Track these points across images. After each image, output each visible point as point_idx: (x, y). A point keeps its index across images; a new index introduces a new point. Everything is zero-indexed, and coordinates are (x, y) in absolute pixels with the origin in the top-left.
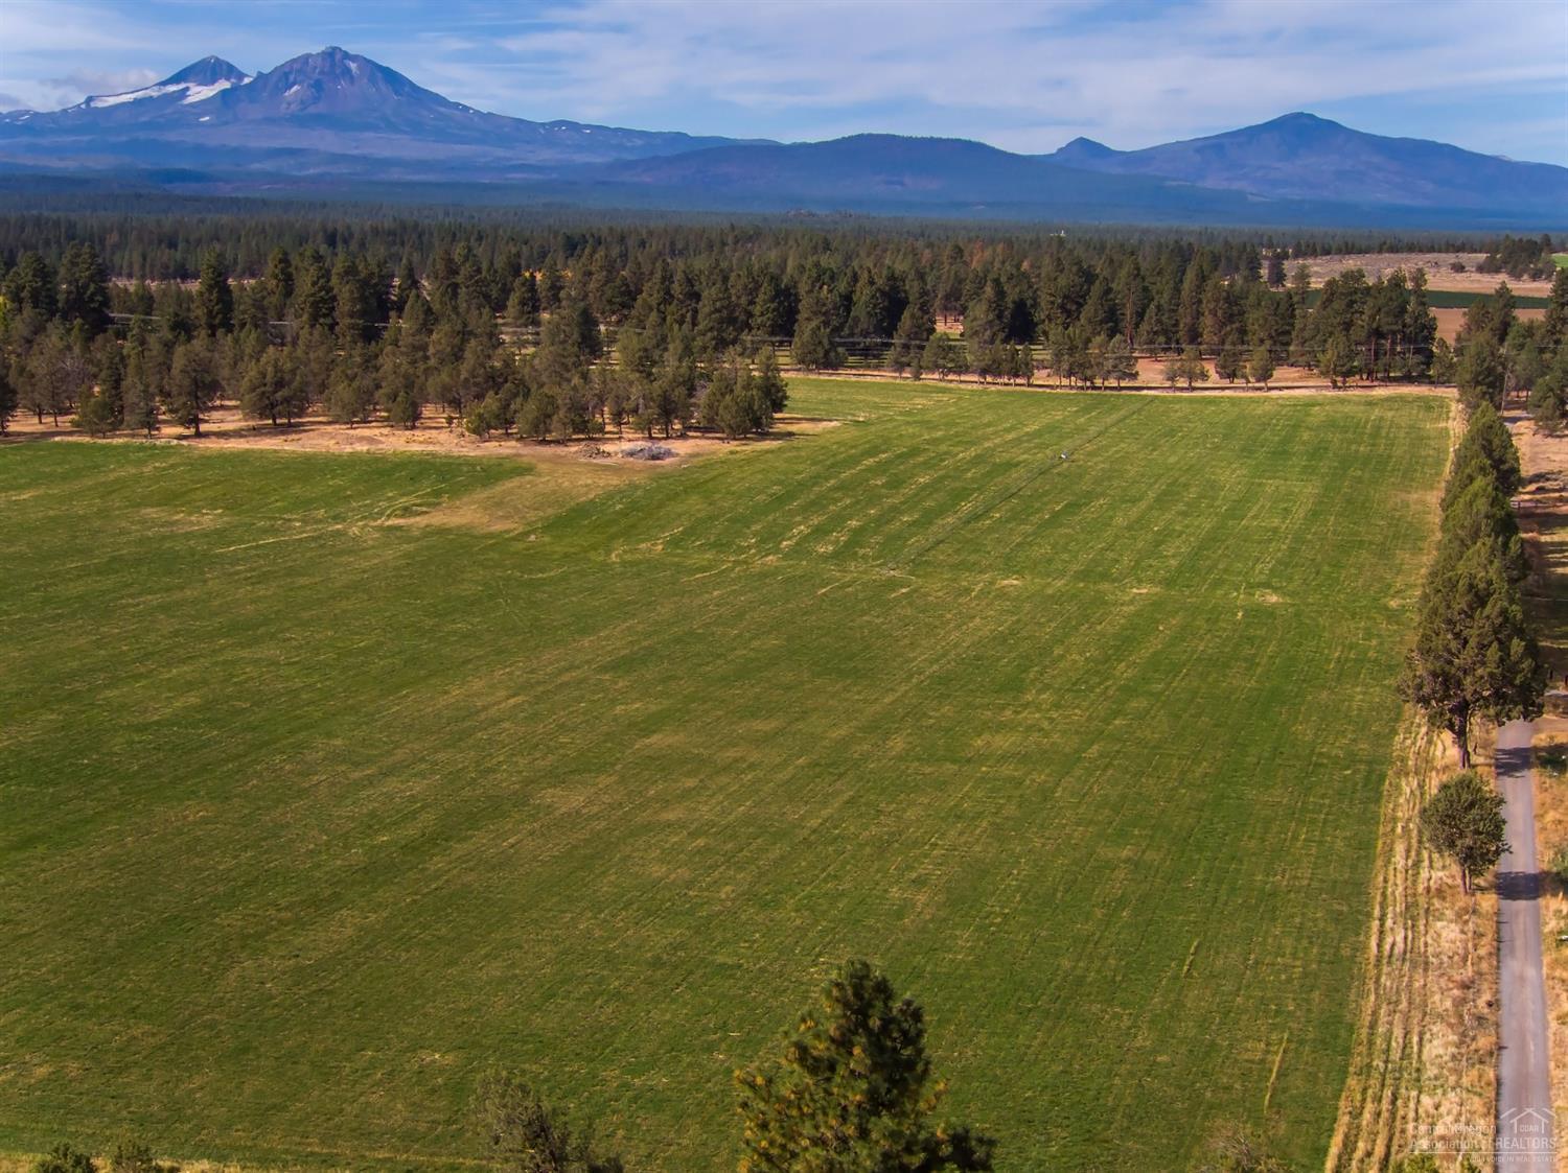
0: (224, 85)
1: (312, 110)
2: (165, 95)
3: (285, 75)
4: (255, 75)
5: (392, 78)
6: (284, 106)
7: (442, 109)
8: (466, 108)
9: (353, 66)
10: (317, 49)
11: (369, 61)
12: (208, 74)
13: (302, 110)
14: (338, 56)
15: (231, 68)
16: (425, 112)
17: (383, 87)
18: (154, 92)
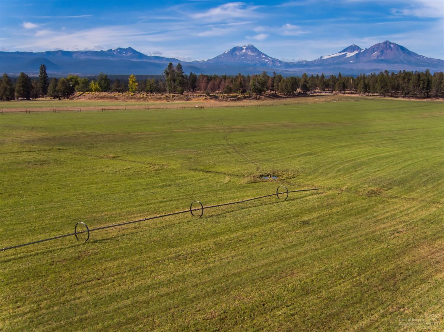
0: (356, 52)
1: (380, 58)
2: (341, 55)
3: (373, 49)
4: (365, 49)
5: (402, 48)
6: (373, 57)
7: (417, 57)
8: (423, 57)
9: (392, 46)
10: (382, 42)
11: (397, 44)
12: (352, 49)
13: (377, 58)
14: (388, 43)
15: (358, 47)
16: (412, 58)
17: (400, 51)
18: (338, 55)
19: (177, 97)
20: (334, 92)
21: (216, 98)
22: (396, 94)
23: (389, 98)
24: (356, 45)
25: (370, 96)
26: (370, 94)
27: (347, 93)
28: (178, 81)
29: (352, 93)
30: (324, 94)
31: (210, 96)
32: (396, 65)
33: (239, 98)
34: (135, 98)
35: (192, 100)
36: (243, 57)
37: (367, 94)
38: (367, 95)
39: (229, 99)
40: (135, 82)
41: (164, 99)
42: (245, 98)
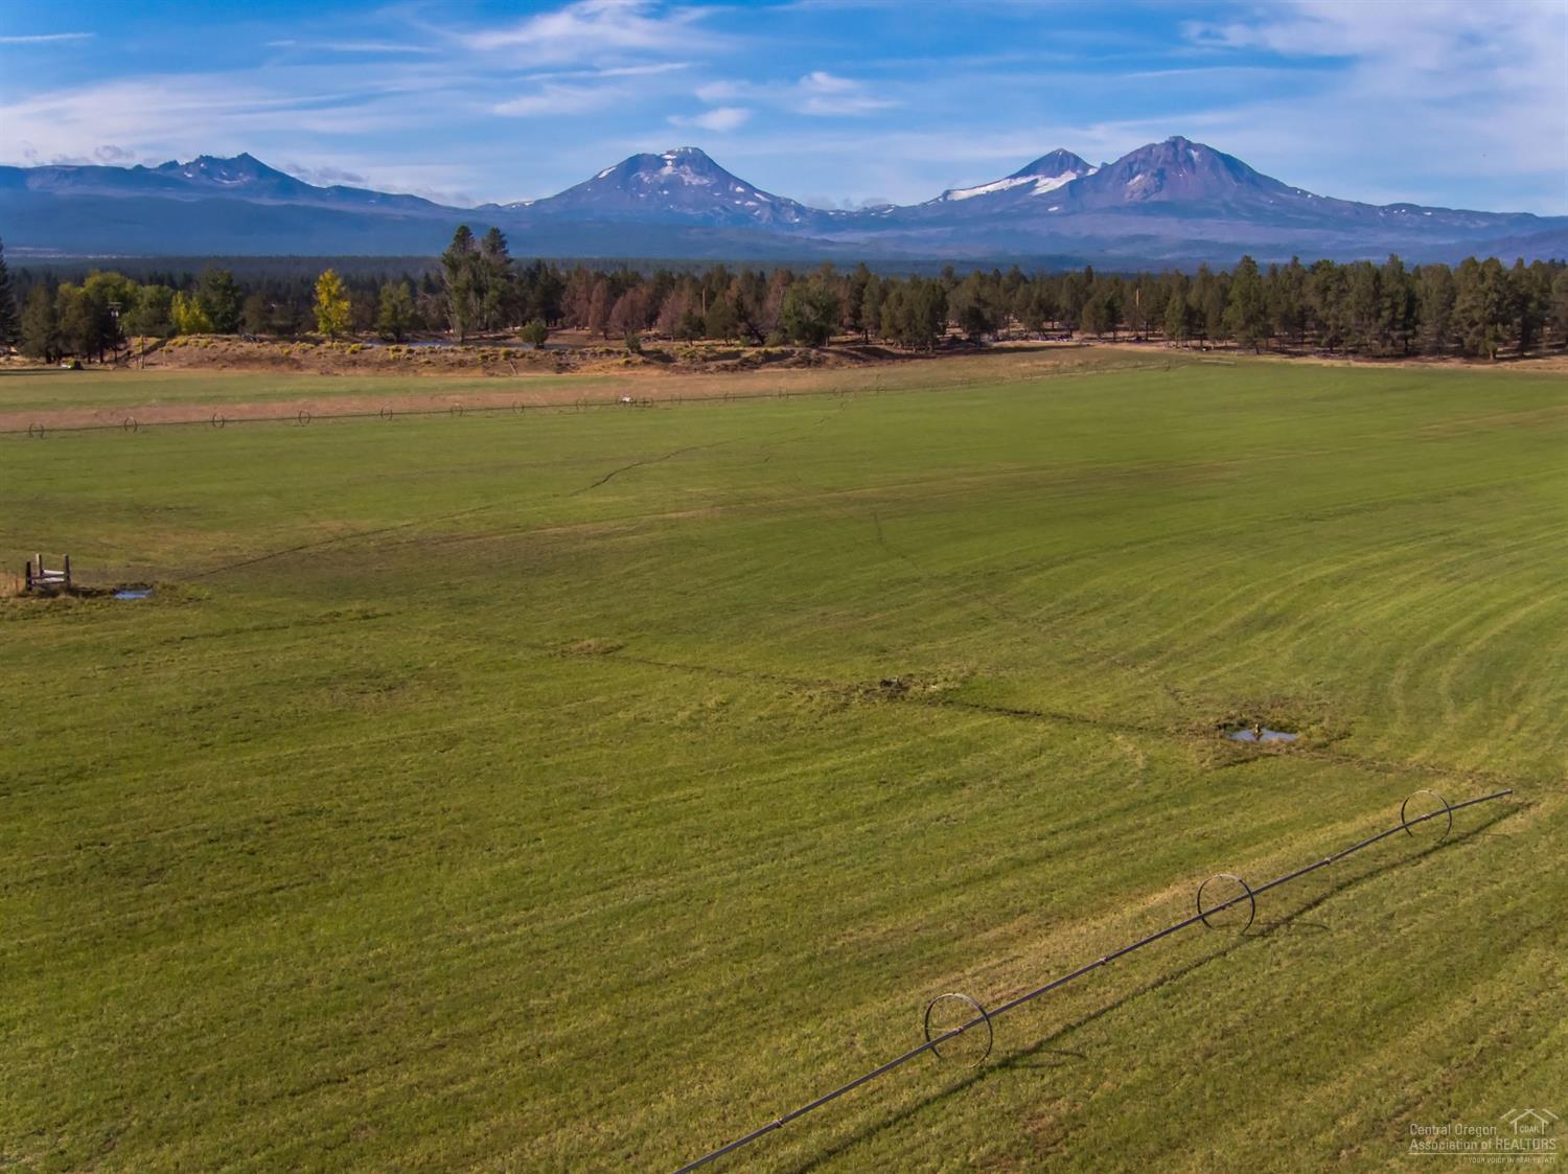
0: (1070, 176)
1: (1154, 198)
2: (1016, 187)
3: (1130, 165)
4: (1099, 166)
5: (1231, 163)
6: (1128, 195)
7: (1283, 195)
8: (1305, 193)
9: (1195, 154)
10: (1160, 140)
11: (1212, 150)
12: (1056, 165)
13: (1145, 198)
14: (1181, 147)
15: (1077, 160)
16: (1263, 198)
17: (1225, 174)
18: (1005, 185)
19: (523, 356)
20: (1076, 336)
21: (664, 359)
22: (1295, 344)
23: (1276, 359)
24: (1069, 150)
25: (1208, 349)
26: (1207, 343)
27: (1123, 340)
28: (491, 293)
29: (1139, 340)
30: (1040, 343)
31: (642, 353)
32: (1208, 221)
33: (747, 360)
34: (367, 363)
35: (576, 368)
36: (666, 192)
37: (1196, 343)
38: (1195, 348)
39: (712, 365)
40: (339, 297)
41: (473, 365)
42: (769, 358)
